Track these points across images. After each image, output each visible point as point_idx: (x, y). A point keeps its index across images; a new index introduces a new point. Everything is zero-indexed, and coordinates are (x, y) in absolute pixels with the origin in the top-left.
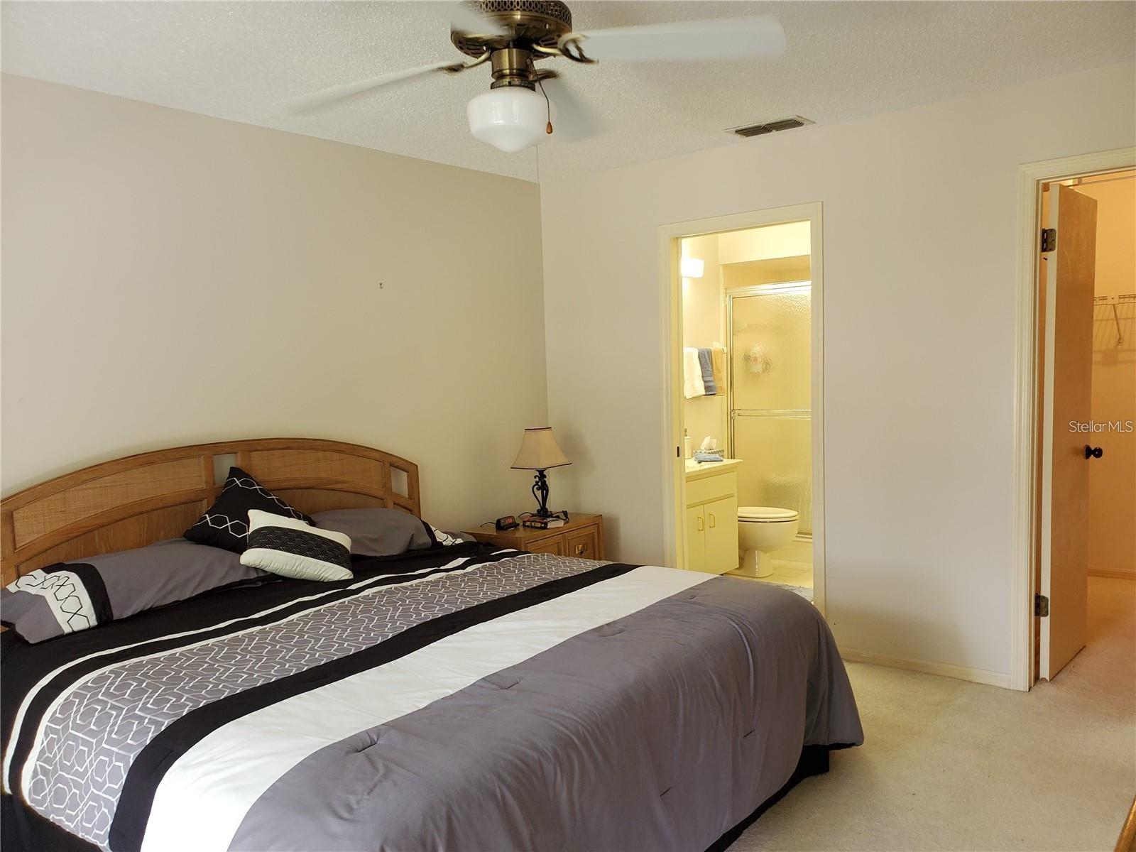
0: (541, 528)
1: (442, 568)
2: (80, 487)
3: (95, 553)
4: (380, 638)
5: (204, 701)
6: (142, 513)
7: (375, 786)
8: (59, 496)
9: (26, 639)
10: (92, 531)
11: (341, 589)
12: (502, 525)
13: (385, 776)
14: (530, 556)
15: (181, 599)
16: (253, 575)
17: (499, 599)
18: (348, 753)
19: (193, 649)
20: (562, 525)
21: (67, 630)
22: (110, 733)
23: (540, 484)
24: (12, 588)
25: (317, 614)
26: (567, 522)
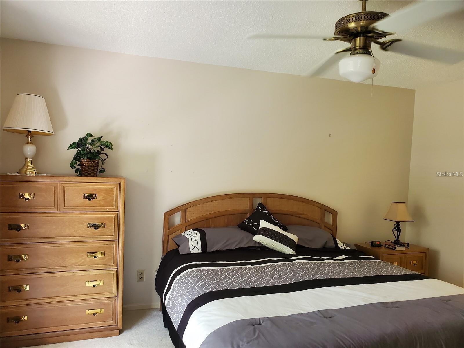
0: (392, 249)
1: (334, 258)
2: (208, 203)
3: (209, 227)
4: (289, 282)
5: (216, 289)
6: (226, 215)
7: (251, 341)
8: (201, 205)
9: (180, 252)
10: (209, 219)
11: (287, 257)
12: (373, 244)
13: (256, 338)
14: (376, 262)
15: (230, 249)
16: (257, 245)
17: (348, 278)
18: (249, 325)
19: (224, 269)
20: (404, 250)
21: (192, 252)
22: (186, 292)
23: (397, 228)
24: (183, 234)
25: (273, 266)
26: (408, 249)
